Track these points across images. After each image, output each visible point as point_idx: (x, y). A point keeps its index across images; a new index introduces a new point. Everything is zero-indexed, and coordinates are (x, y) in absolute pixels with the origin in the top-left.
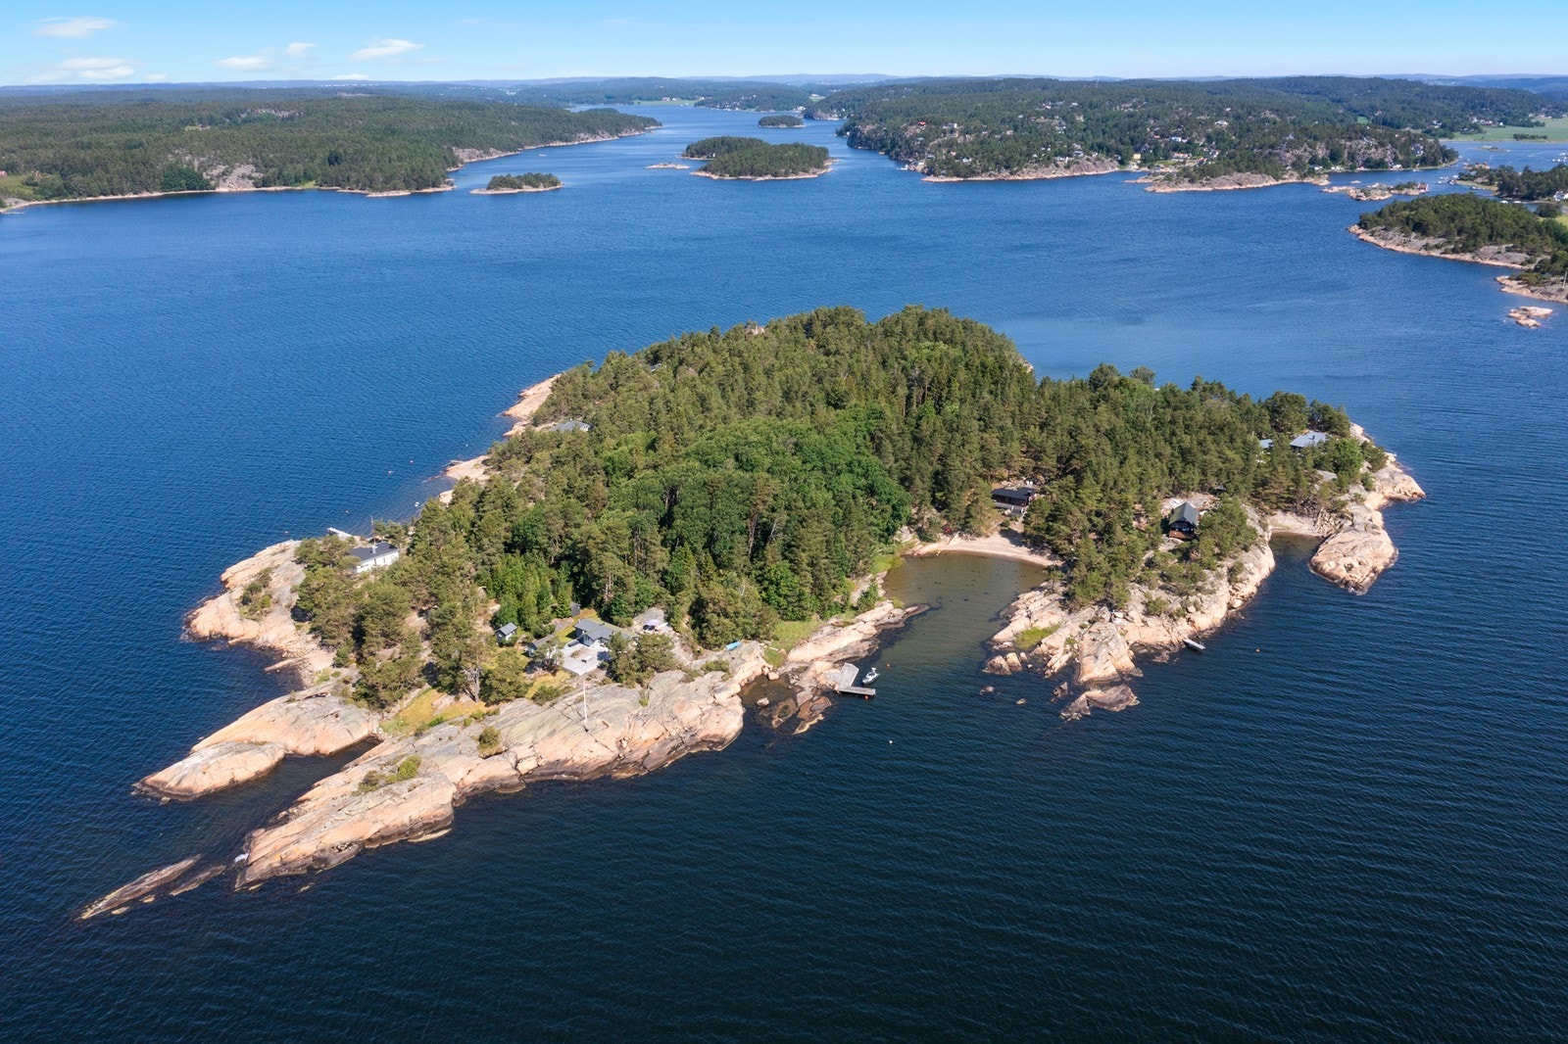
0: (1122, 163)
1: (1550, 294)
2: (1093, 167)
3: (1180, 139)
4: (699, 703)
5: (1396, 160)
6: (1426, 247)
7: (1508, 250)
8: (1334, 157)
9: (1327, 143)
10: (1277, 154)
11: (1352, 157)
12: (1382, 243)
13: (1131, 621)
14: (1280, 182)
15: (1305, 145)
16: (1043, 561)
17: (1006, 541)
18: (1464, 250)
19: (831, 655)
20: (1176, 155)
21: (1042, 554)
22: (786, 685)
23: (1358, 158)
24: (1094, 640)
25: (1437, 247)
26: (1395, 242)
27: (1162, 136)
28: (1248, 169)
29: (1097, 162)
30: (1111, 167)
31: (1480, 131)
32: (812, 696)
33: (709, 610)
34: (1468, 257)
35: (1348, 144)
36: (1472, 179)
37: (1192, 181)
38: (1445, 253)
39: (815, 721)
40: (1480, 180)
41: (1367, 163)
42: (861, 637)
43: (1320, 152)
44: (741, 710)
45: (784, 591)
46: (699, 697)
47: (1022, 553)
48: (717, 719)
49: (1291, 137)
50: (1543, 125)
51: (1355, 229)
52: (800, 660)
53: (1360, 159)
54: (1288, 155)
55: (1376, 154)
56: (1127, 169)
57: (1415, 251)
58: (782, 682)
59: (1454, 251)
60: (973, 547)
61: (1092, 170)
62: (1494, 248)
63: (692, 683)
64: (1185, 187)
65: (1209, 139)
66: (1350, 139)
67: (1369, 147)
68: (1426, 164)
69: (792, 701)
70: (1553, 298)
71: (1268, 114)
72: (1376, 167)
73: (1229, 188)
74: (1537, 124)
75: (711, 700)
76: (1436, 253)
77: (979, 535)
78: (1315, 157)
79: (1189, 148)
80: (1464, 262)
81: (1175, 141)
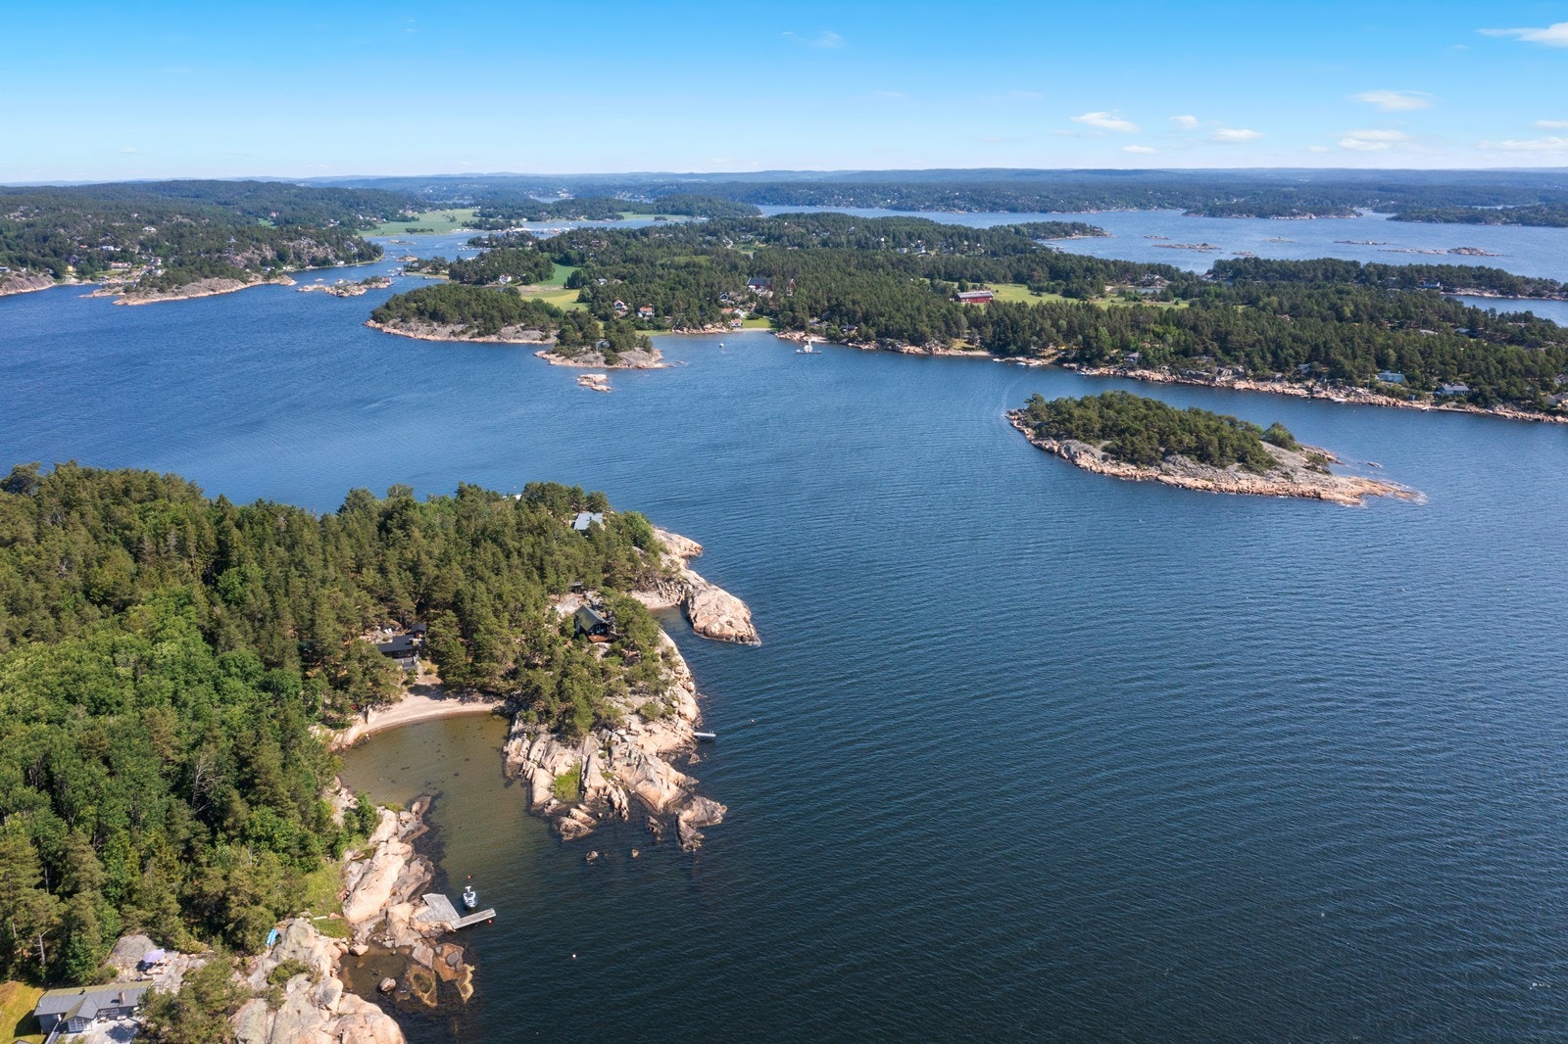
0: (57, 276)
1: (591, 362)
2: (27, 283)
3: (112, 248)
4: (319, 1025)
5: (337, 257)
6: (453, 333)
7: (523, 328)
8: (282, 257)
9: (271, 245)
10: (228, 258)
11: (298, 257)
12: (411, 334)
13: (638, 734)
14: (249, 285)
15: (252, 248)
16: (480, 706)
17: (424, 699)
18: (488, 332)
19: (394, 894)
20: (113, 264)
21: (475, 700)
22: (381, 952)
23: (304, 257)
24: (628, 765)
25: (463, 332)
26: (420, 331)
27: (90, 246)
28: (213, 274)
29: (31, 278)
30: (48, 283)
31: (375, 228)
32: (431, 951)
33: (232, 905)
34: (493, 339)
35: (291, 244)
36: (418, 270)
37: (161, 290)
38: (473, 337)
39: (470, 976)
40: (424, 270)
41: (314, 261)
42: (401, 861)
43: (268, 253)
44: (374, 1008)
45: (282, 843)
46: (311, 1019)
47: (451, 706)
48: (367, 1033)
49: (233, 240)
50: (418, 220)
51: (372, 323)
52: (366, 916)
53: (306, 258)
54: (238, 258)
55: (319, 253)
56: (66, 283)
57: (446, 338)
58: (375, 951)
59: (480, 334)
60: (395, 717)
61: (28, 287)
62: (511, 329)
63: (285, 1008)
64: (156, 297)
65: (142, 245)
66: (291, 240)
67: (310, 247)
68: (364, 260)
69: (414, 967)
70: (595, 365)
71: (180, 218)
72: (323, 265)
73: (204, 295)
74: (413, 219)
75: (326, 1014)
76: (465, 338)
77: (390, 702)
78: (265, 258)
79: (125, 255)
80: (492, 343)
81: (107, 251)
